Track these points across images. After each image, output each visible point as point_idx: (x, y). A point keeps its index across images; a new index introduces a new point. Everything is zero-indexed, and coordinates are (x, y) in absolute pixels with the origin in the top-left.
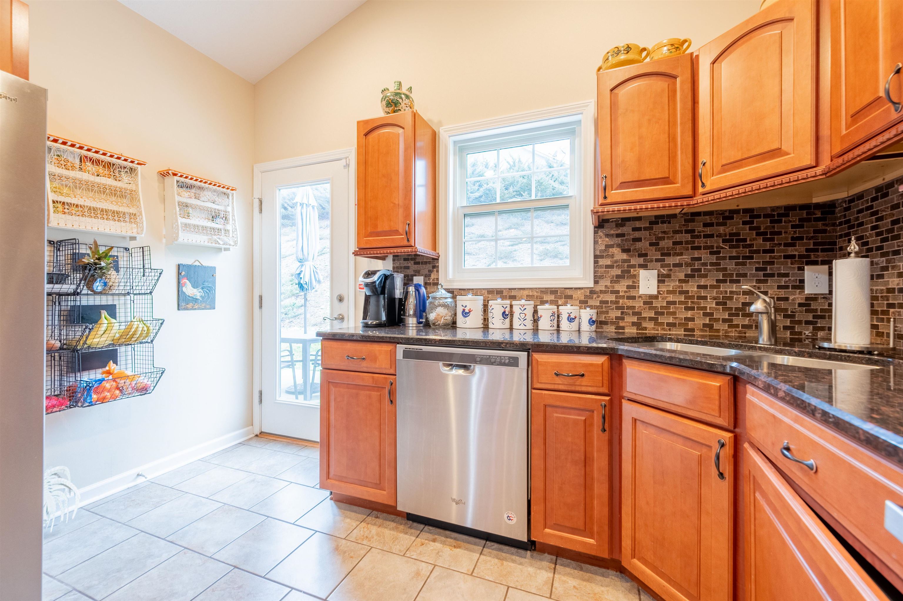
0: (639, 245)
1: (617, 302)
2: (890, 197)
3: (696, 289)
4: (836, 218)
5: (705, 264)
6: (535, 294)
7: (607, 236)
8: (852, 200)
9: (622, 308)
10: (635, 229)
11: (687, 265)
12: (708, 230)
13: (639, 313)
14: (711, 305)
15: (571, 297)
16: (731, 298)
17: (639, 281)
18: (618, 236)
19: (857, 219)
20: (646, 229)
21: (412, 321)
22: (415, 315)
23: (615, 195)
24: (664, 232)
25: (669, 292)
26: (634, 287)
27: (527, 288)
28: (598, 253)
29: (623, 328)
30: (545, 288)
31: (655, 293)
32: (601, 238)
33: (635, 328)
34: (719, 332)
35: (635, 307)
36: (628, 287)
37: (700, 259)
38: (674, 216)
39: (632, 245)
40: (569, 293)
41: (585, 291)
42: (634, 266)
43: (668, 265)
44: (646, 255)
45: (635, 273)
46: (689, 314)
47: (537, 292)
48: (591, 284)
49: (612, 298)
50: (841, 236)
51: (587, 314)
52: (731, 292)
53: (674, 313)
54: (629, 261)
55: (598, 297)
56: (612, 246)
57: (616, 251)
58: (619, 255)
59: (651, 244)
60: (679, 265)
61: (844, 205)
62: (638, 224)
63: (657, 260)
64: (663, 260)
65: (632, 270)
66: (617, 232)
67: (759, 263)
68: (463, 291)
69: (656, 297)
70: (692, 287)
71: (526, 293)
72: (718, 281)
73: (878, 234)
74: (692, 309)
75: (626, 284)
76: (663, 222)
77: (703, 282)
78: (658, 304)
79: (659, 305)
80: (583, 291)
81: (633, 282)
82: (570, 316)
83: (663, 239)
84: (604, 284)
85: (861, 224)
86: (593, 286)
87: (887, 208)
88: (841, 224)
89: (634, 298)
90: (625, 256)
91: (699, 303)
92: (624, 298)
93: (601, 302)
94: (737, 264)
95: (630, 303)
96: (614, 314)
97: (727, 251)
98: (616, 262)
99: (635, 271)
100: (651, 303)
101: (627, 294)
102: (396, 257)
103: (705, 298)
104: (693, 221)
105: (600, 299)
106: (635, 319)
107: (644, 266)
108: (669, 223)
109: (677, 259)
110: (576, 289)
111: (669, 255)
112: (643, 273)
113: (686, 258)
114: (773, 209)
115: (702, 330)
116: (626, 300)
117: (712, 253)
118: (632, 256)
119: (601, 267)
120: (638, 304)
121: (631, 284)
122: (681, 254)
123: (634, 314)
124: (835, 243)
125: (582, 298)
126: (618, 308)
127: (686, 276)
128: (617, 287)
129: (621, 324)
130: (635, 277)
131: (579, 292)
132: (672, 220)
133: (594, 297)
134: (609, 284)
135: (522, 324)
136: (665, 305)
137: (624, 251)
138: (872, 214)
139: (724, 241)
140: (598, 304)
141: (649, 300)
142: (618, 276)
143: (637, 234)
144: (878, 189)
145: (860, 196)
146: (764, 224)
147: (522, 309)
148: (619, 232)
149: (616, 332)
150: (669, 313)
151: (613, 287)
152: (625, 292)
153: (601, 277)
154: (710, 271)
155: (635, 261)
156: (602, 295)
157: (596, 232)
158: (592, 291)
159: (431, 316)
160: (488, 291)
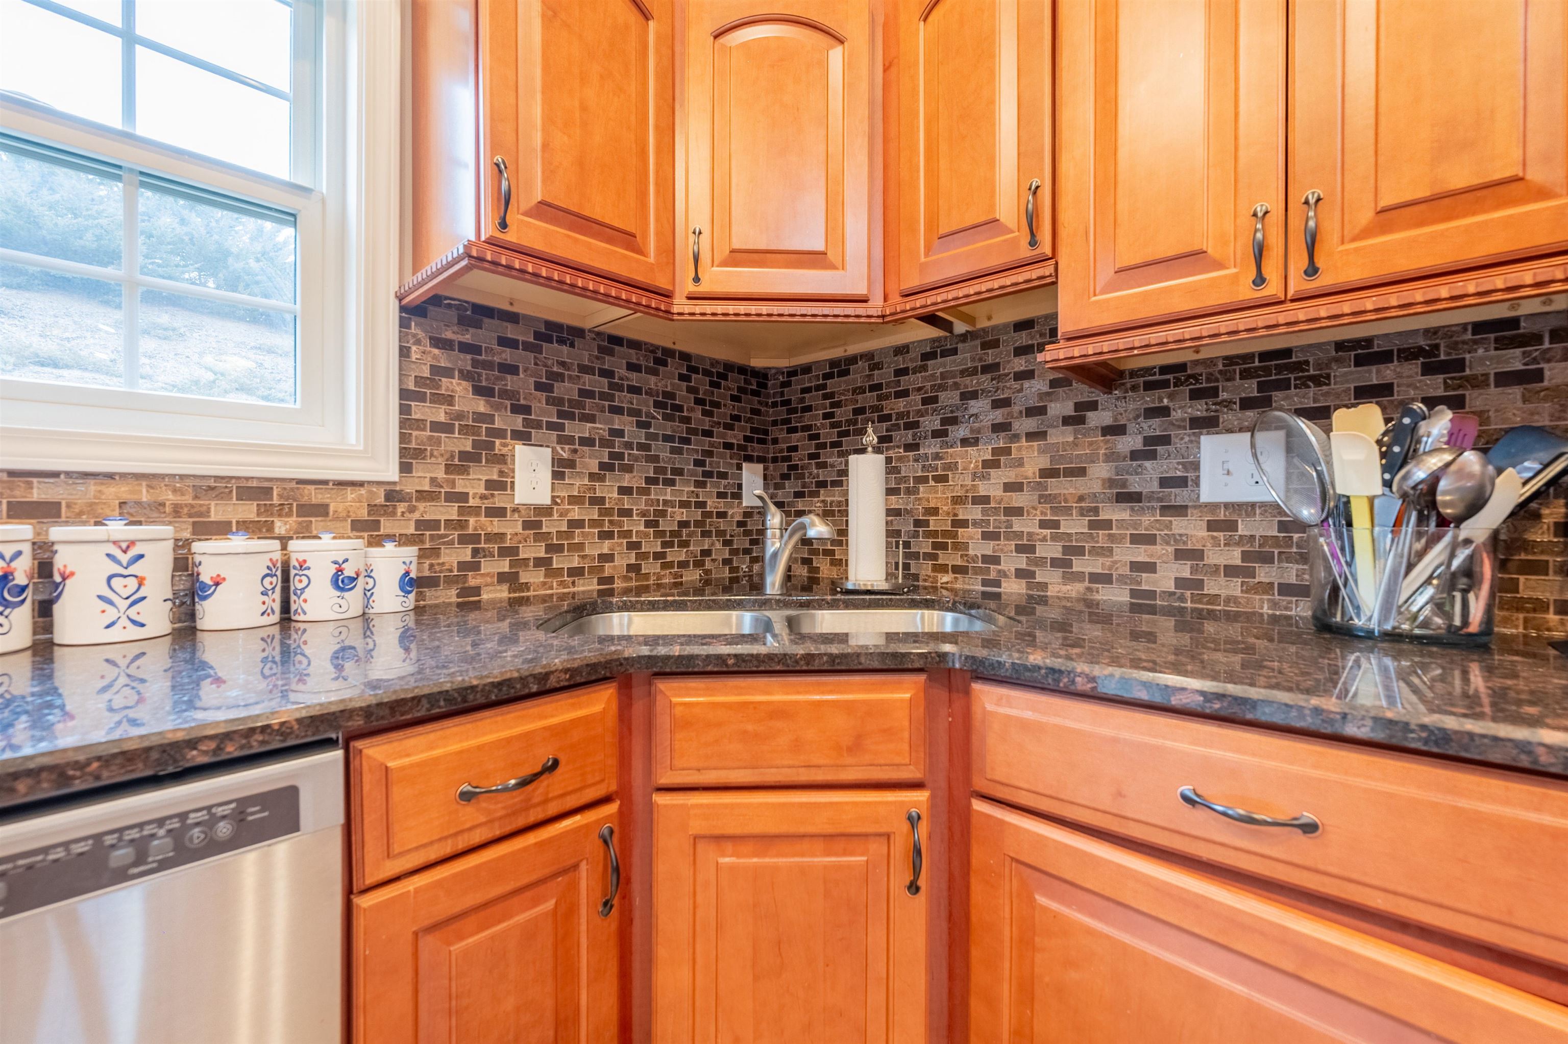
0: (510, 382)
1: (461, 524)
2: (851, 376)
3: (615, 495)
4: (768, 396)
5: (629, 445)
6: (170, 497)
7: (438, 343)
8: (793, 372)
9: (475, 538)
10: (504, 342)
11: (604, 443)
12: (634, 378)
13: (511, 552)
14: (636, 525)
15: (321, 510)
16: (663, 513)
17: (513, 471)
18: (465, 348)
19: (802, 400)
20: (527, 347)
23: (528, 227)
24: (563, 364)
25: (573, 500)
26: (500, 485)
27: (124, 476)
28: (411, 386)
29: (477, 591)
30: (217, 478)
31: (548, 501)
32: (418, 342)
33: (505, 587)
34: (648, 579)
35: (504, 534)
36: (491, 485)
37: (620, 433)
38: (579, 332)
39: (497, 378)
40: (314, 496)
41: (370, 492)
42: (501, 434)
43: (569, 440)
44: (526, 410)
45: (505, 450)
46: (606, 547)
47: (175, 491)
48: (391, 473)
49: (451, 512)
50: (775, 423)
51: (390, 561)
52: (666, 502)
53: (580, 547)
54: (490, 418)
55: (412, 510)
56: (447, 372)
57: (458, 387)
59: (539, 387)
60: (587, 442)
61: (781, 377)
62: (511, 332)
63: (551, 426)
64: (561, 427)
65: (498, 442)
66: (461, 338)
67: (697, 451)
69: (548, 511)
70: (609, 490)
71: (122, 491)
72: (649, 480)
73: (833, 426)
74: (608, 535)
75: (485, 478)
76: (561, 341)
77: (627, 480)
78: (553, 526)
79: (554, 530)
80: (363, 491)
81: (501, 473)
82: (340, 570)
83: (559, 377)
84: (427, 472)
85: (809, 409)
86: (396, 478)
87: (848, 391)
88: (775, 405)
89: (500, 512)
90: (481, 406)
91: (620, 524)
92: (478, 514)
93: (420, 524)
94: (673, 451)
95: (495, 526)
96: (454, 556)
97: (659, 423)
98: (460, 416)
99: (505, 445)
100: (538, 524)
101: (487, 503)
103: (628, 513)
104: (611, 353)
105: (416, 515)
107: (523, 437)
108: (572, 345)
109: (585, 429)
110: (341, 484)
112: (521, 452)
113: (600, 428)
114: (715, 362)
115: (626, 578)
116: (483, 519)
117: (640, 425)
118: (498, 407)
119: (419, 424)
120: (512, 528)
121: (495, 477)
122: (591, 419)
123: (505, 552)
124: (766, 432)
125: (363, 514)
126: (464, 540)
127: (602, 466)
128: (461, 485)
129: (472, 582)
130: (502, 459)
131: (350, 494)
132: (577, 342)
133: (399, 511)
134: (441, 474)
135: (124, 621)
136: (565, 528)
137: (479, 391)
138: (826, 397)
139: (657, 405)
140: (411, 530)
141: (534, 519)
142: (464, 455)
143: (507, 355)
144: (834, 363)
145: (806, 369)
147: (124, 558)
148: (467, 338)
149: (459, 605)
150: (572, 547)
151: (453, 483)
152: (483, 497)
153: (419, 453)
154: (636, 459)
155: (506, 421)
156: (421, 506)
157: (404, 324)
158: (393, 495)
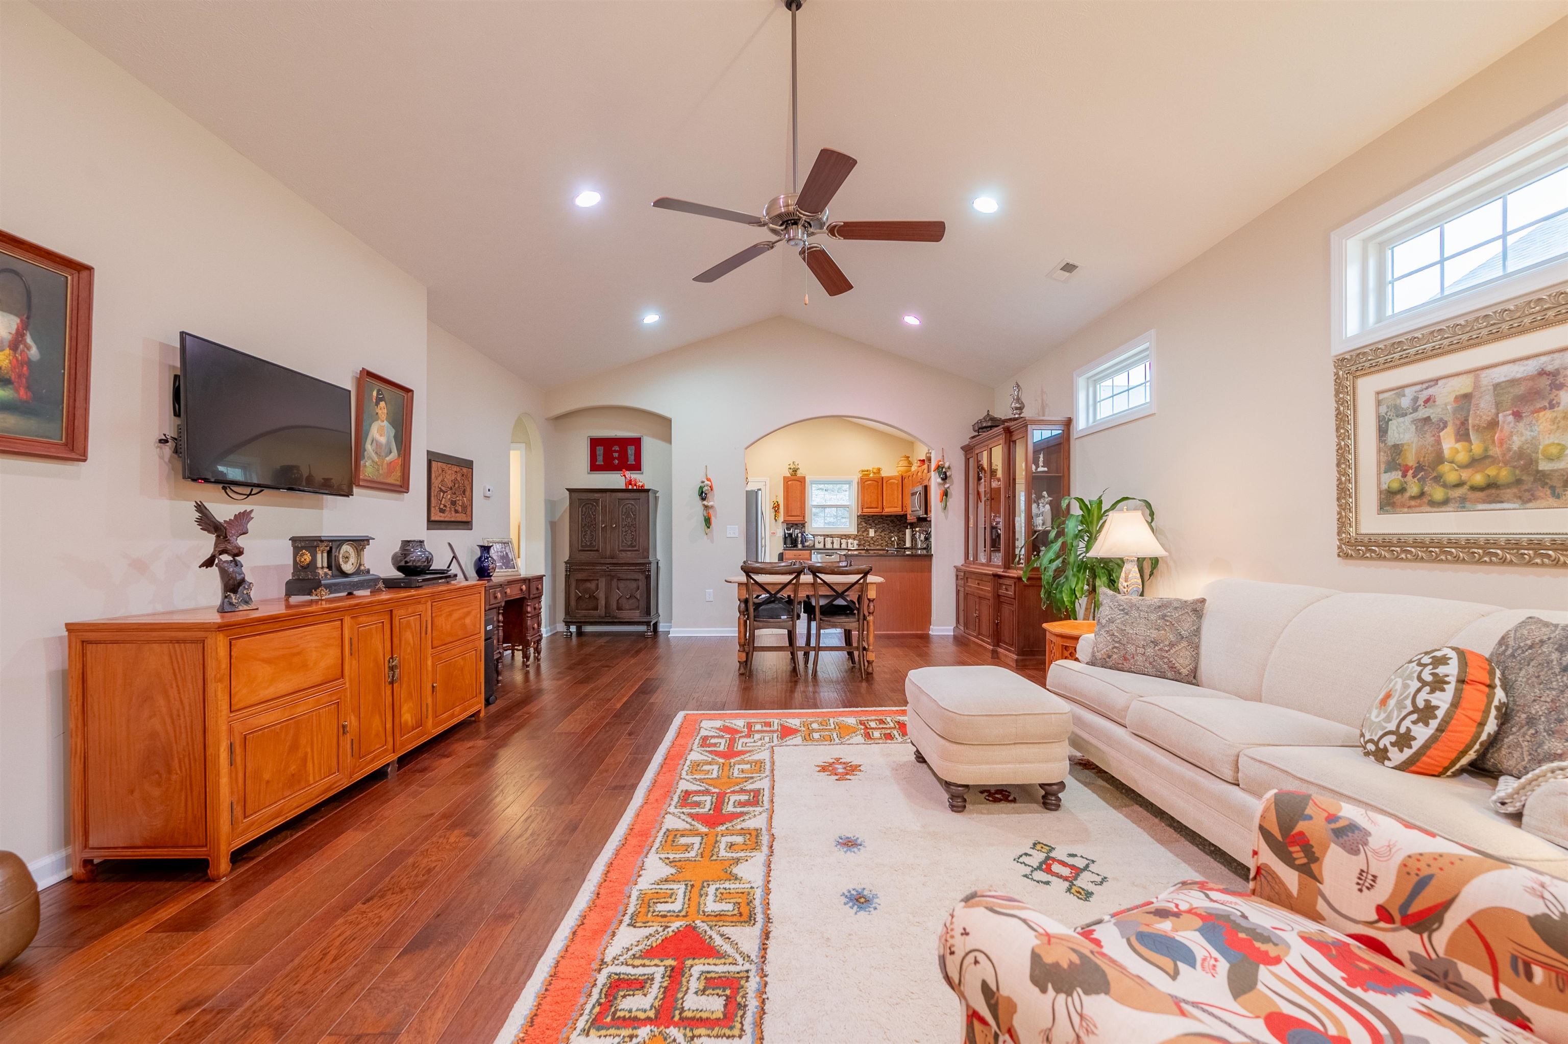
0: (869, 523)
6: (840, 536)
9: (865, 541)
10: (868, 519)
13: (869, 542)
15: (850, 536)
21: (800, 546)
22: (801, 543)
23: (865, 510)
26: (868, 534)
28: (858, 524)
39: (867, 523)
44: (871, 525)
46: (882, 542)
48: (857, 533)
49: (863, 537)
51: (856, 542)
54: (867, 527)
56: (862, 523)
58: (864, 525)
59: (873, 522)
60: (880, 528)
62: (869, 517)
63: (874, 526)
65: (867, 530)
68: (818, 535)
69: (874, 537)
70: (883, 534)
71: (837, 535)
75: (866, 534)
77: (886, 533)
78: (874, 539)
80: (854, 535)
84: (860, 533)
90: (866, 525)
92: (865, 538)
95: (867, 539)
96: (863, 542)
97: (891, 524)
98: (863, 527)
101: (866, 536)
102: (787, 524)
106: (868, 544)
107: (870, 529)
109: (879, 526)
110: (852, 534)
111: (877, 525)
112: (870, 531)
119: (859, 529)
120: (869, 539)
125: (854, 538)
128: (864, 534)
129: (865, 546)
130: (868, 532)
140: (858, 540)
141: (872, 538)
142: (864, 531)
146: (899, 518)
147: (836, 540)
148: (864, 519)
150: (878, 542)
151: (862, 534)
153: (859, 531)
155: (869, 526)
156: (859, 537)
157: (859, 518)
158: (857, 535)
159: (806, 544)
160: (824, 535)
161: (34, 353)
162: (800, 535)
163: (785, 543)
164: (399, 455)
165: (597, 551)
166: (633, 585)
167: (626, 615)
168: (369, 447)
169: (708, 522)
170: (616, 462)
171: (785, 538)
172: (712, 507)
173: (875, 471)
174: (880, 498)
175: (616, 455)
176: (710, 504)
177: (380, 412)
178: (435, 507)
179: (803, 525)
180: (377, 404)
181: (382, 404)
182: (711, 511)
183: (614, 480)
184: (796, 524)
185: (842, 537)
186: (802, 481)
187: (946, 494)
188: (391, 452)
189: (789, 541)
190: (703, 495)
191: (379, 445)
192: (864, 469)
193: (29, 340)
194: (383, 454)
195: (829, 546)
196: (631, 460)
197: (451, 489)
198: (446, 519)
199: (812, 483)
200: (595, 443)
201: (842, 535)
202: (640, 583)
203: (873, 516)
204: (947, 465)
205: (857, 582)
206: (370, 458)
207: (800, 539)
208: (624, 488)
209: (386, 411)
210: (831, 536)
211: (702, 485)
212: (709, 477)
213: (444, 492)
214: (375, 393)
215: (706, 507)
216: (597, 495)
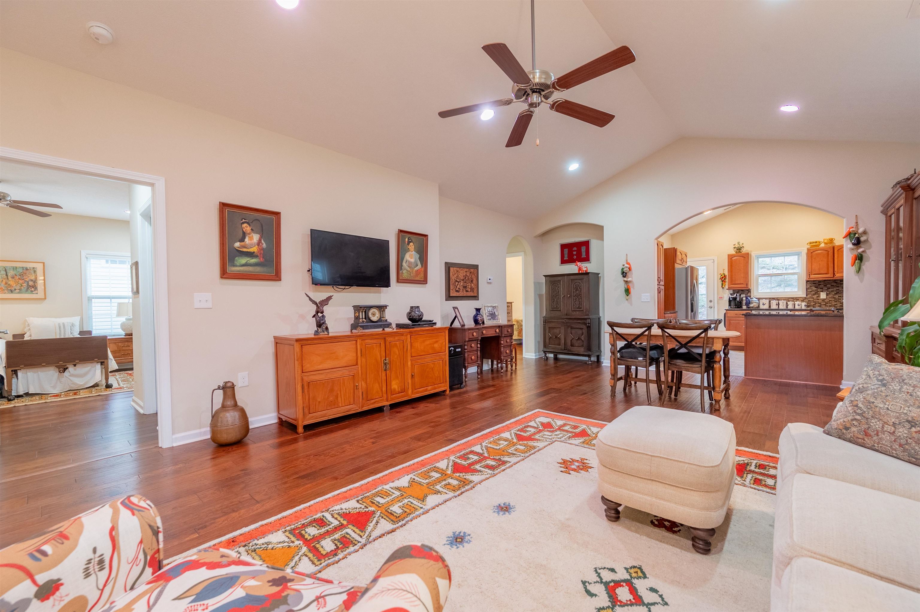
0: (821, 286)
1: (813, 301)
3: (838, 297)
5: (841, 291)
6: (786, 299)
7: (810, 285)
9: (815, 302)
10: (819, 284)
11: (835, 291)
13: (820, 303)
15: (798, 300)
20: (822, 283)
21: (744, 307)
22: (745, 305)
23: (812, 276)
25: (830, 298)
26: (819, 296)
28: (807, 288)
32: (808, 285)
33: (819, 307)
37: (839, 289)
39: (818, 287)
40: (798, 298)
41: (803, 298)
44: (822, 289)
46: (836, 303)
48: (805, 296)
49: (812, 299)
51: (804, 304)
56: (812, 287)
58: (814, 289)
59: (824, 286)
60: (833, 291)
63: (826, 290)
64: (828, 290)
65: (818, 292)
66: (813, 283)
68: (762, 299)
69: (826, 299)
70: (836, 297)
71: (783, 298)
75: (816, 296)
77: (840, 295)
78: (826, 301)
83: (828, 284)
84: (808, 296)
89: (819, 299)
90: (816, 289)
91: (838, 300)
92: (815, 300)
93: (808, 301)
95: (818, 301)
96: (812, 304)
102: (733, 291)
103: (840, 299)
106: (819, 305)
107: (822, 291)
111: (830, 288)
112: (821, 293)
113: (835, 289)
115: (840, 307)
119: (808, 292)
120: (820, 301)
122: (833, 288)
125: (802, 300)
127: (835, 294)
128: (813, 297)
129: (815, 306)
130: (819, 294)
131: (801, 298)
134: (811, 296)
135: (782, 308)
136: (828, 301)
137: (815, 287)
141: (823, 300)
142: (814, 294)
147: (782, 302)
150: (830, 303)
152: (816, 298)
153: (808, 294)
155: (819, 290)
156: (808, 299)
157: (807, 283)
158: (805, 298)
159: (751, 305)
160: (770, 298)
161: (264, 245)
162: (744, 298)
163: (730, 305)
164: (422, 266)
165: (560, 311)
166: (580, 332)
167: (575, 350)
168: (404, 264)
169: (627, 291)
170: (575, 257)
171: (730, 301)
172: (630, 282)
173: (826, 241)
174: (831, 265)
175: (575, 253)
176: (629, 279)
177: (410, 248)
178: (452, 290)
179: (749, 291)
180: (408, 244)
181: (411, 244)
182: (630, 285)
183: (572, 268)
184: (742, 290)
185: (788, 299)
186: (746, 257)
187: (860, 258)
188: (417, 266)
189: (732, 303)
190: (624, 274)
191: (410, 263)
192: (811, 241)
193: (263, 242)
194: (413, 267)
195: (774, 306)
196: (584, 255)
197: (463, 280)
198: (460, 295)
199: (758, 257)
200: (563, 247)
201: (790, 298)
202: (584, 331)
203: (824, 281)
204: (861, 230)
205: (698, 336)
206: (405, 269)
207: (744, 302)
208: (577, 272)
209: (413, 247)
210: (778, 299)
211: (623, 267)
212: (628, 261)
213: (458, 282)
214: (407, 240)
215: (626, 282)
216: (559, 278)
